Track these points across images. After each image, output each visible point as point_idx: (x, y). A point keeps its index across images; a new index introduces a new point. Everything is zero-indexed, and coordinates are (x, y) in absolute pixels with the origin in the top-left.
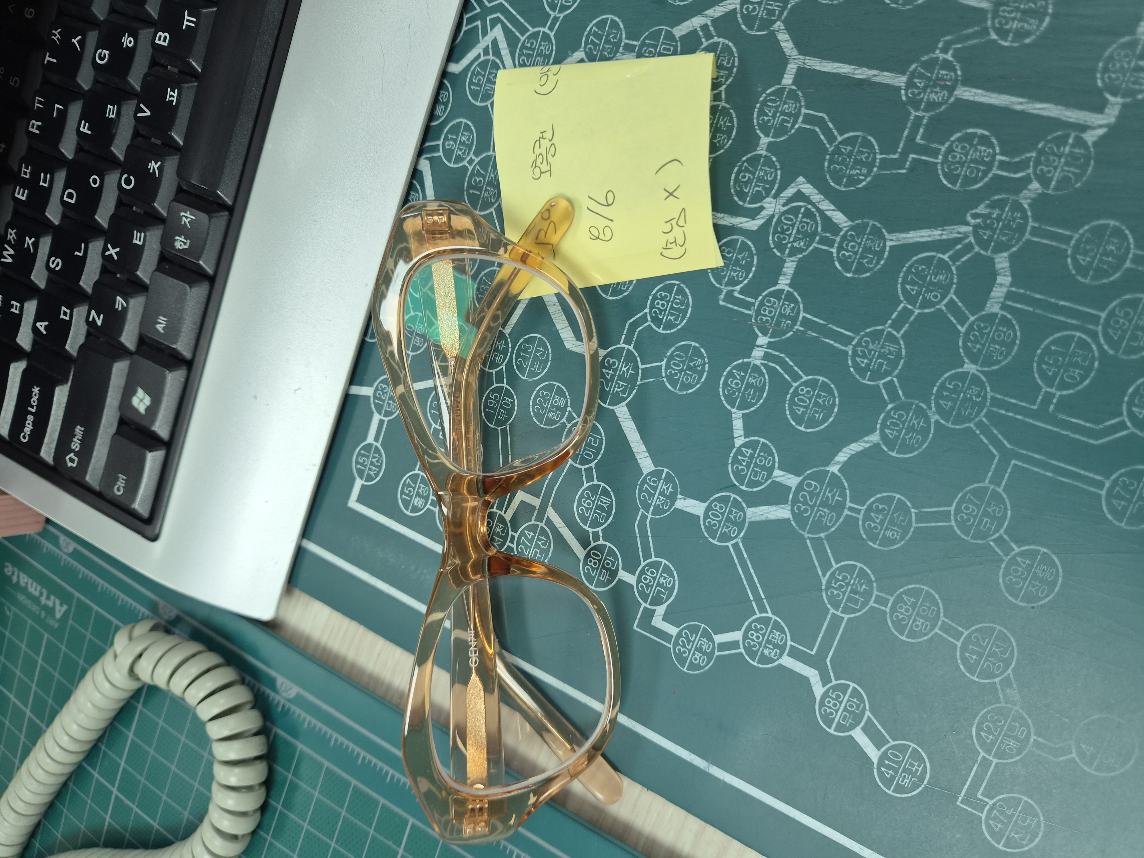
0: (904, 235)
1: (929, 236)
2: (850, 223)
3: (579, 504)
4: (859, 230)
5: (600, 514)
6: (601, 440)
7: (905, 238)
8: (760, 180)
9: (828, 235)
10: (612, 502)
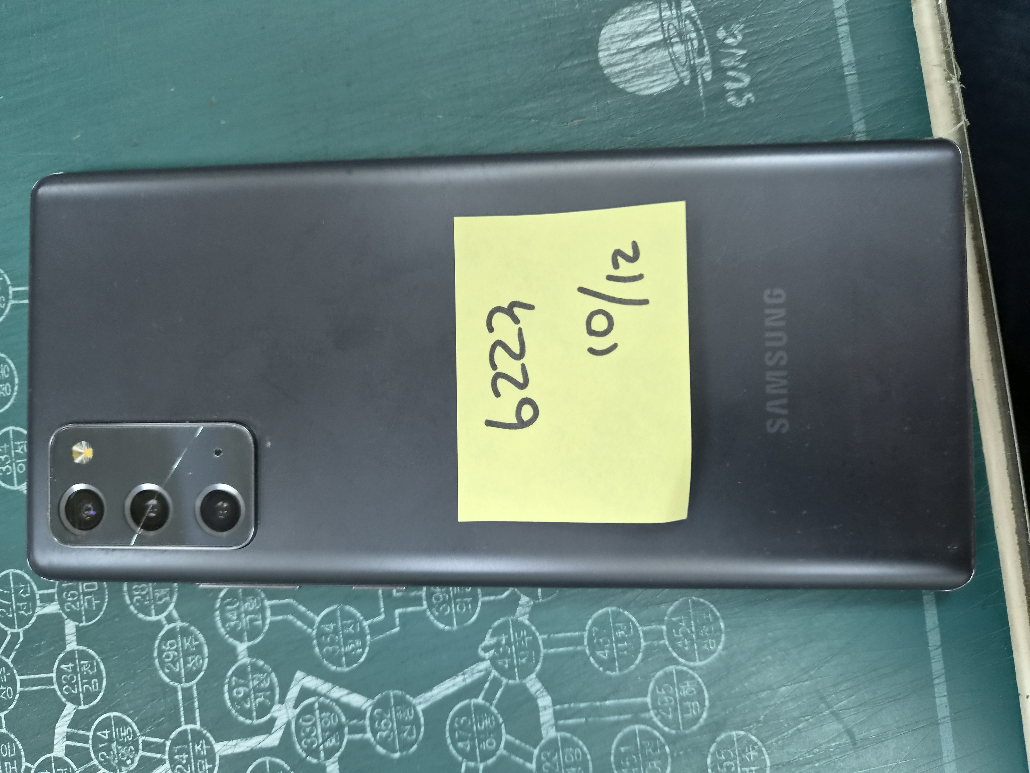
0: (428, 695)
1: (454, 685)
2: (370, 702)
4: (383, 705)
7: (432, 696)
8: (257, 690)
9: (355, 721)
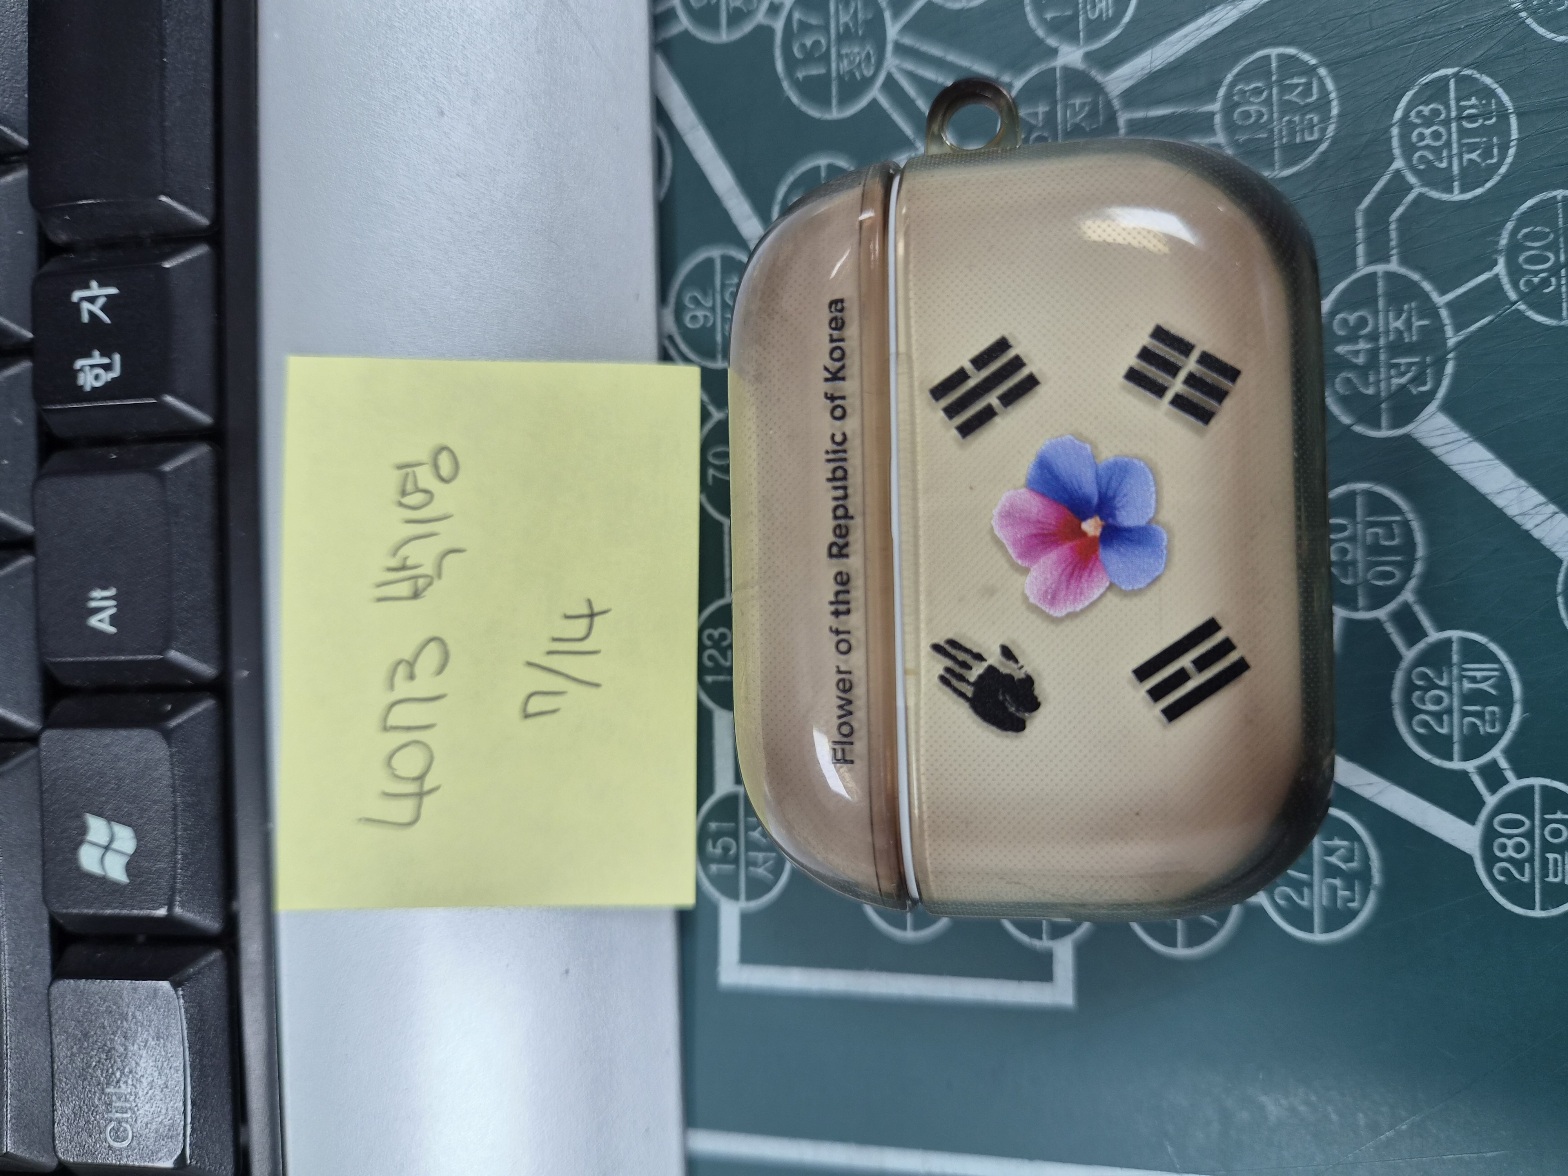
3: (1411, 711)
5: (1480, 715)
6: (1406, 524)
10: (1503, 670)
